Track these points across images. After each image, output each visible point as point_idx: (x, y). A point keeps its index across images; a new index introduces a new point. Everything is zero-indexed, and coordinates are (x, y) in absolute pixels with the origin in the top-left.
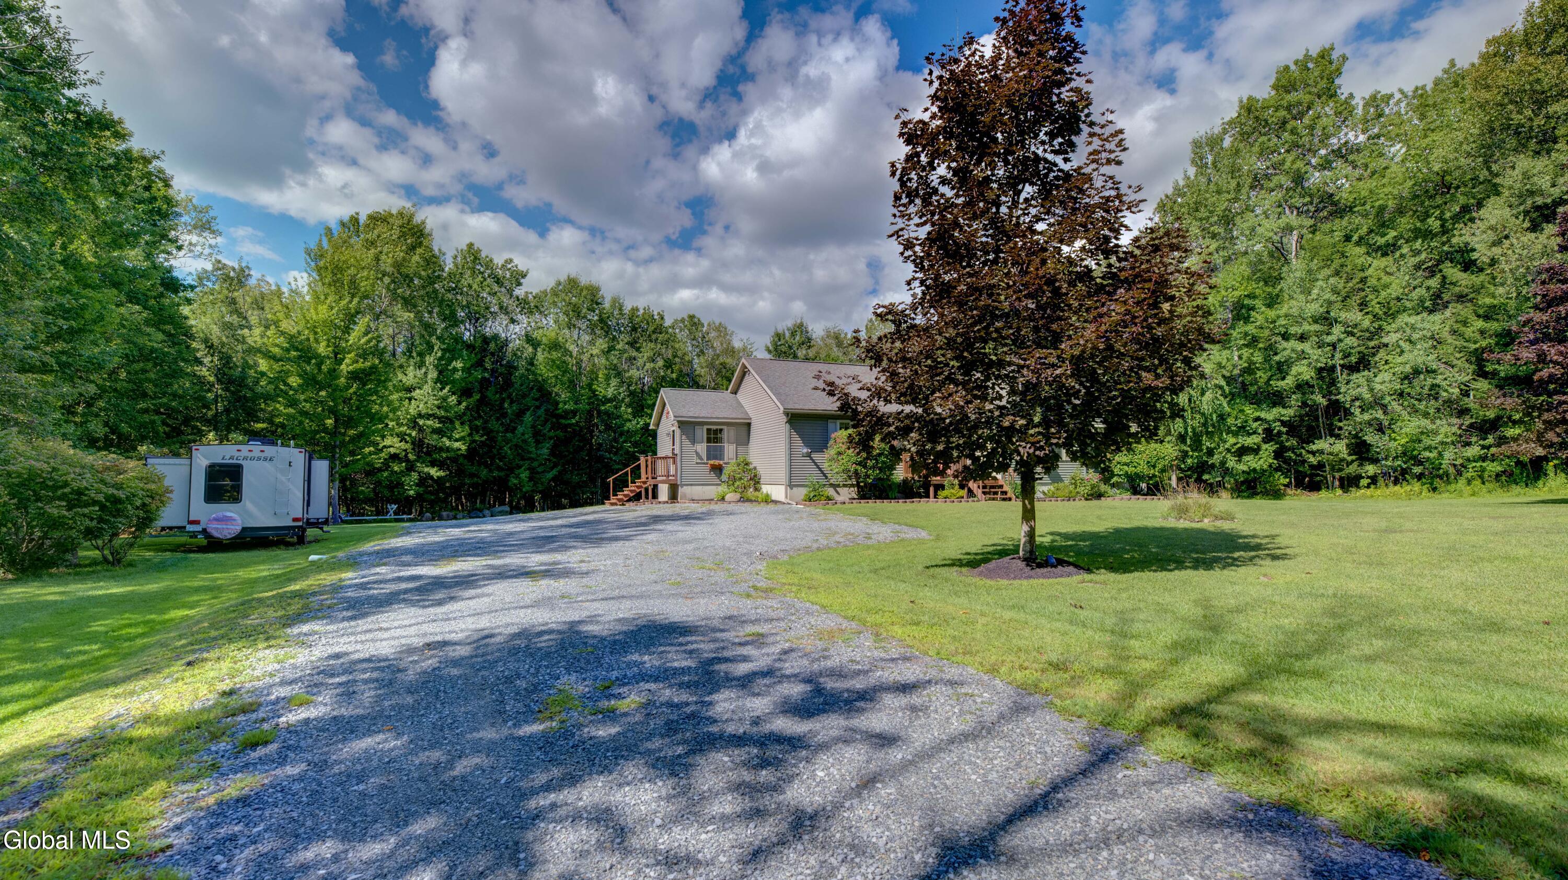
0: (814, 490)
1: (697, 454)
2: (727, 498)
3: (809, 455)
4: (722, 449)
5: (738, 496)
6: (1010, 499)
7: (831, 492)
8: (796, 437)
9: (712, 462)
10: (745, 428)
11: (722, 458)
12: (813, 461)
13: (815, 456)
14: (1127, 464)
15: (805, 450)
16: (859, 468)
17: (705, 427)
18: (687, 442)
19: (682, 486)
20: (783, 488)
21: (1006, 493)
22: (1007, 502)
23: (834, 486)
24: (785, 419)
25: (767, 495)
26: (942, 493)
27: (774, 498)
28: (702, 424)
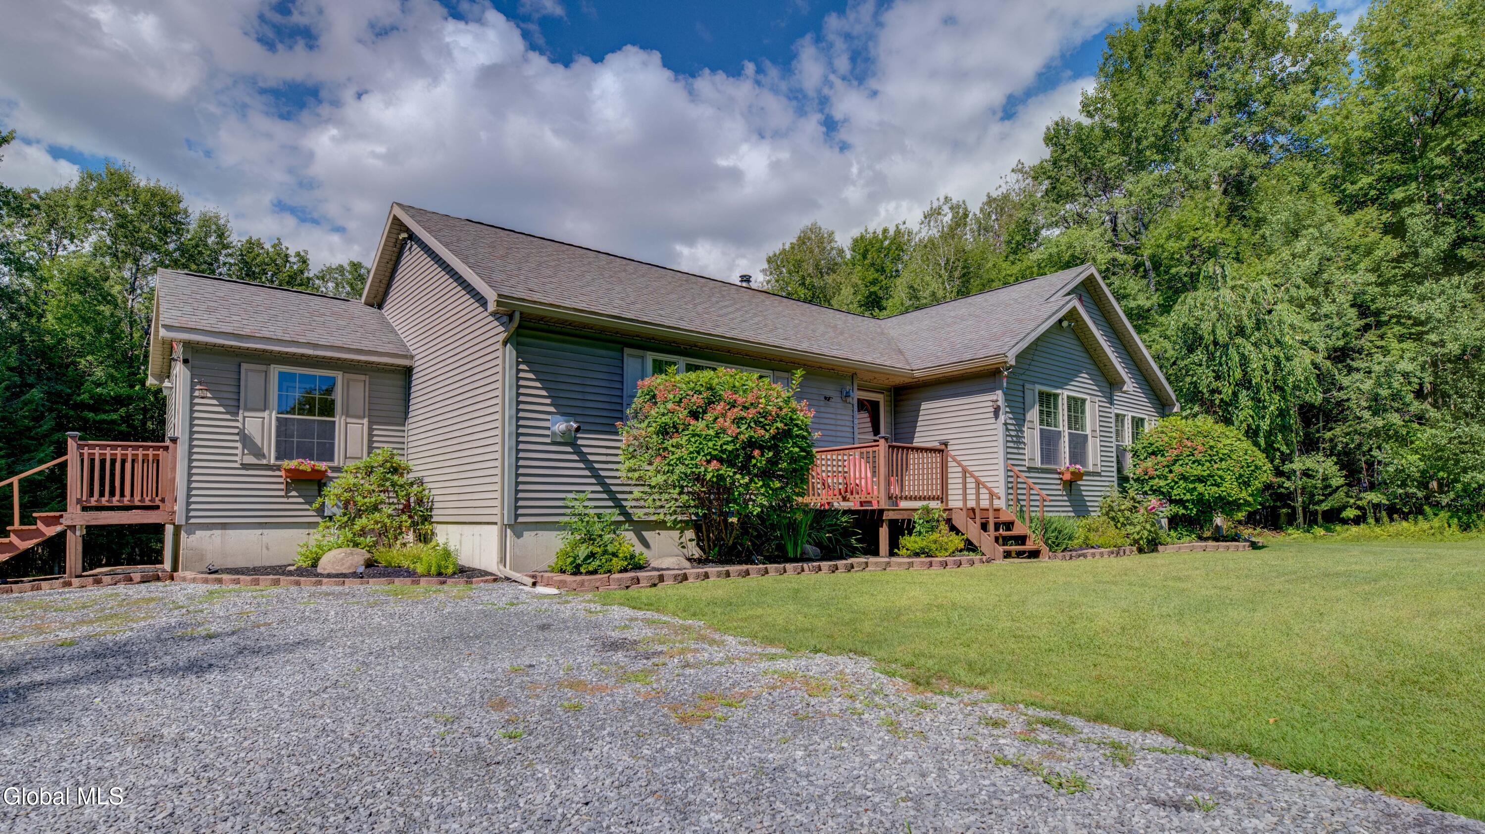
0: (590, 538)
1: (246, 440)
2: (326, 564)
3: (570, 441)
4: (329, 431)
5: (357, 558)
6: (1034, 554)
7: (628, 542)
8: (535, 389)
9: (293, 464)
10: (398, 381)
11: (327, 453)
12: (583, 458)
13: (584, 441)
14: (1201, 480)
15: (560, 426)
16: (727, 471)
17: (275, 370)
18: (209, 405)
19: (192, 529)
20: (494, 530)
21: (1021, 540)
22: (1033, 563)
23: (640, 527)
24: (499, 332)
25: (447, 554)
26: (909, 542)
27: (465, 560)
28: (265, 358)
